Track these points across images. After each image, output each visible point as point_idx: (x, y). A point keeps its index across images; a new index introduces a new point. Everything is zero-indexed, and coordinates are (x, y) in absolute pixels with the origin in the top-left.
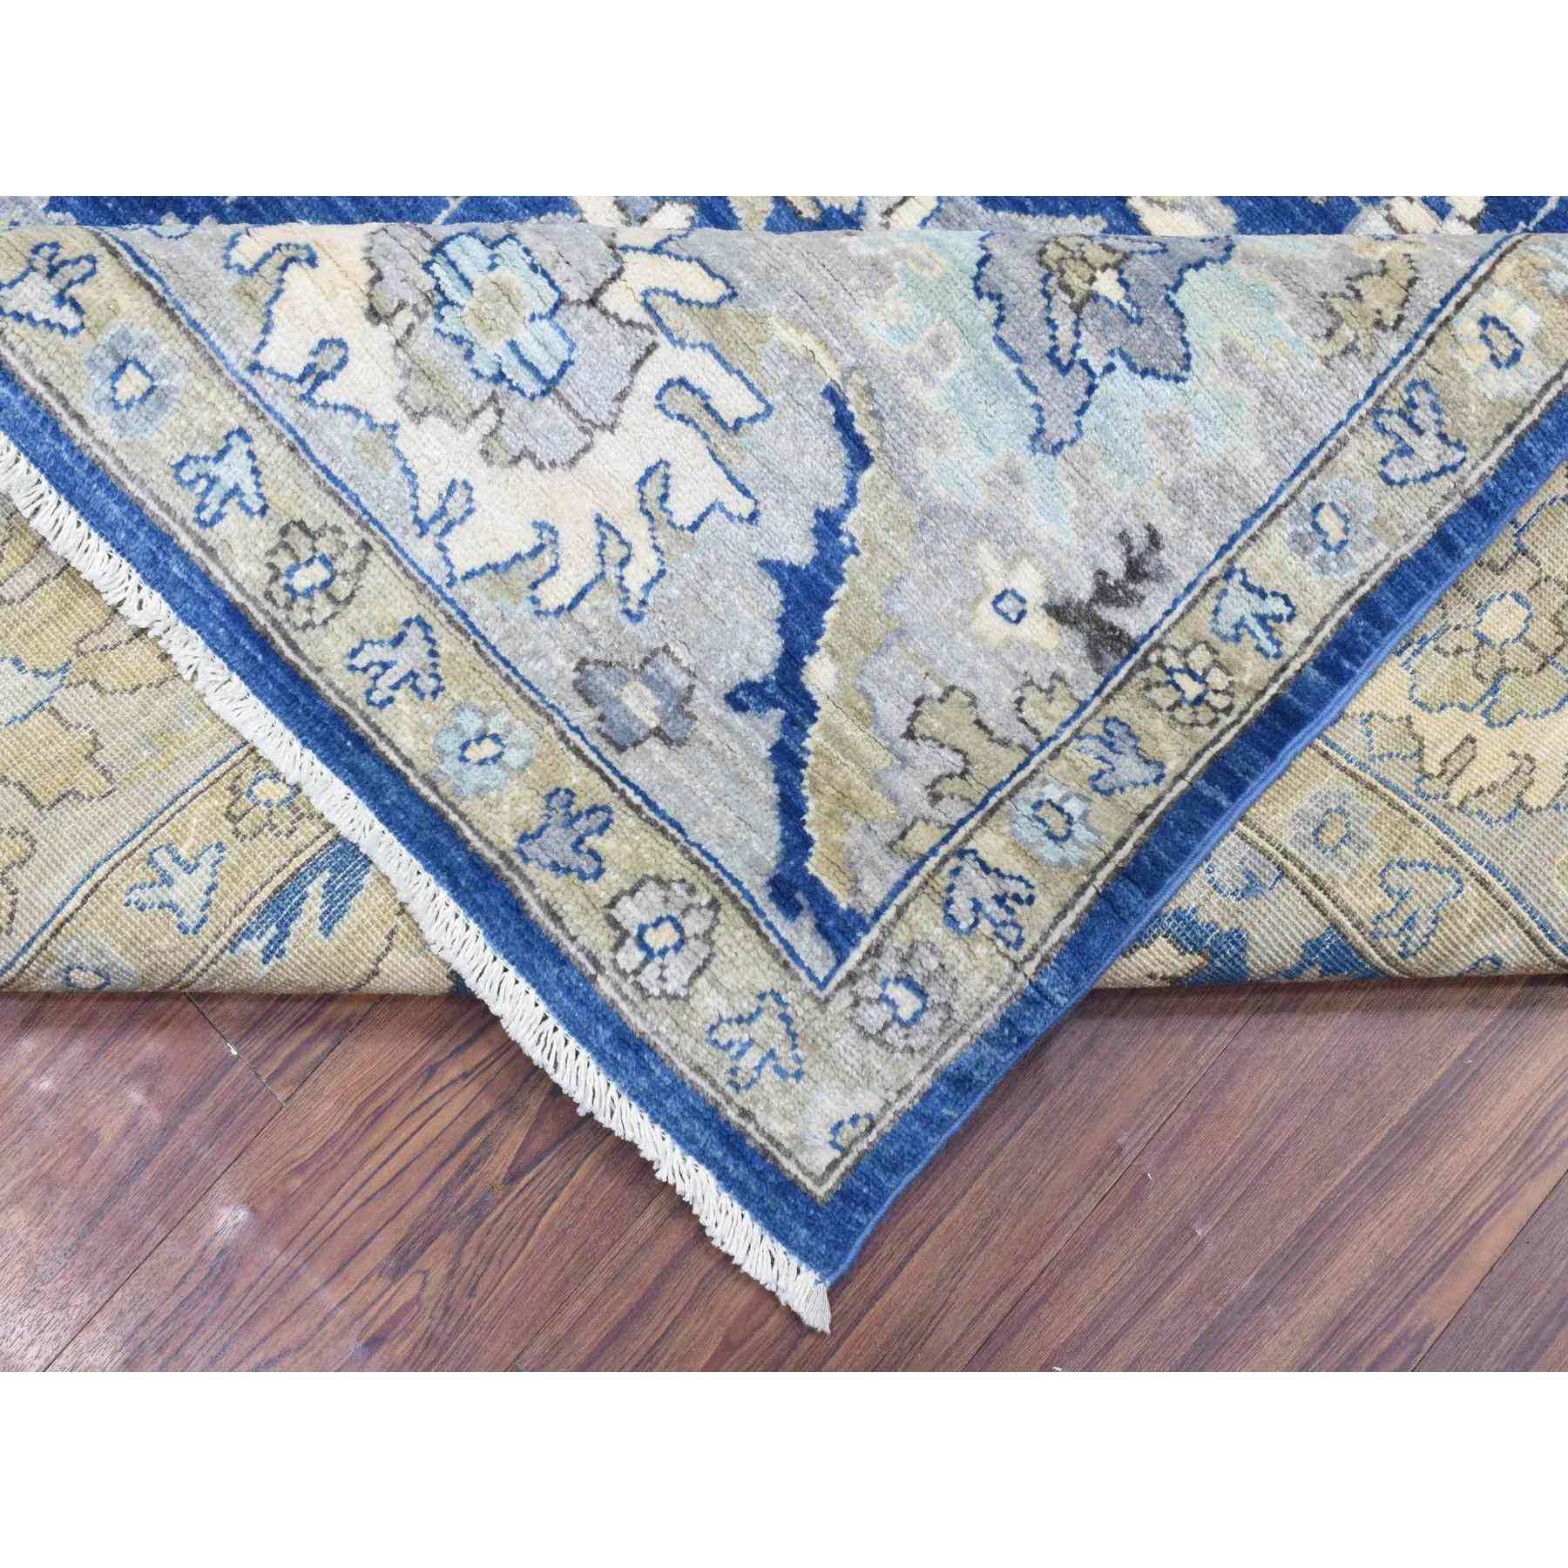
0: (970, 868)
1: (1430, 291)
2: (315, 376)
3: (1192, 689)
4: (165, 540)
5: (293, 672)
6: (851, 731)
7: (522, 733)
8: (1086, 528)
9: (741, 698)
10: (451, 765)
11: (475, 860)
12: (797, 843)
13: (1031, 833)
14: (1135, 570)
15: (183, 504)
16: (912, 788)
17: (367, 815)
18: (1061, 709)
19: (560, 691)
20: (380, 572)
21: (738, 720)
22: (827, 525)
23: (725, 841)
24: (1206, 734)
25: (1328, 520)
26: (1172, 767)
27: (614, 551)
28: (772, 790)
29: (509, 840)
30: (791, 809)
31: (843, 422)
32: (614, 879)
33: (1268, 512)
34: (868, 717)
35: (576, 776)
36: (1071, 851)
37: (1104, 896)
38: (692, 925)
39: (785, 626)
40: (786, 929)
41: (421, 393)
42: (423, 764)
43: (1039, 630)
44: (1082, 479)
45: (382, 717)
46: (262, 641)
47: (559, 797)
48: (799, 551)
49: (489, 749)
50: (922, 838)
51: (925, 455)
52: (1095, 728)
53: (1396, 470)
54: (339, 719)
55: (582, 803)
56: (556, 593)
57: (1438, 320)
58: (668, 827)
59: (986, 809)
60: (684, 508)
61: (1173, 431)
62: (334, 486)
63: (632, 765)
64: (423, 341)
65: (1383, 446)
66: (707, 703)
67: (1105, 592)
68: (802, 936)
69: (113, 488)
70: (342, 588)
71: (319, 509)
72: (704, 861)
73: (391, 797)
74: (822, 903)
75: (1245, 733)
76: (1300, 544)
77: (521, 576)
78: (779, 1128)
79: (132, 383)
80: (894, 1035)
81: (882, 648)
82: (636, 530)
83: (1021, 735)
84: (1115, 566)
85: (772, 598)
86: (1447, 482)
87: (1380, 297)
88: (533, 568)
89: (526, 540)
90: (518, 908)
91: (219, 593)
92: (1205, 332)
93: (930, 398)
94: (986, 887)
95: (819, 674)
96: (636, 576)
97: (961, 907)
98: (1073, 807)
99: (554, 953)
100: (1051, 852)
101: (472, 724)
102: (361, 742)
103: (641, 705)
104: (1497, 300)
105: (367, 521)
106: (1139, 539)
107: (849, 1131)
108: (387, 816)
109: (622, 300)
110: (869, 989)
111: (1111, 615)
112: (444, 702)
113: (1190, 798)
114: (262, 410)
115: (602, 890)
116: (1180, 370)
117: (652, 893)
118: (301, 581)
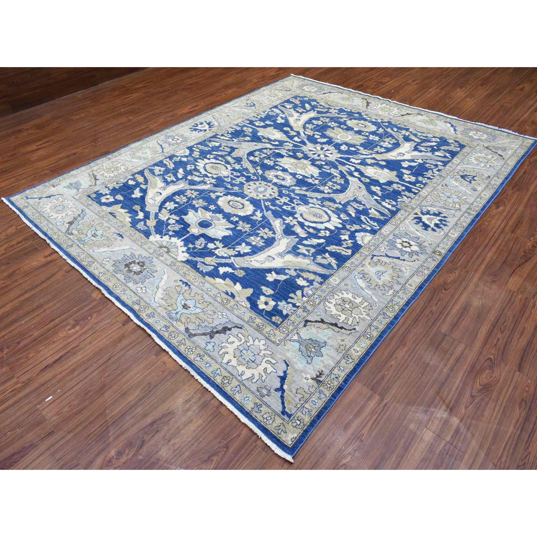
0: (305, 409)
1: (348, 347)
2: (228, 363)
3: (329, 386)
4: (210, 379)
5: (224, 392)
6: (289, 393)
7: (251, 396)
8: (314, 370)
9: (277, 390)
10: (243, 401)
11: (246, 412)
12: (284, 407)
13: (311, 404)
14: (320, 374)
15: (212, 375)
16: (297, 399)
17: (233, 407)
18: (314, 389)
19: (255, 391)
20: (234, 380)
21: (276, 393)
22: (285, 372)
23: (276, 408)
24: (331, 391)
25: (341, 368)
26: (328, 395)
27: (261, 376)
28: (281, 401)
29: (250, 409)
30: (283, 403)
31: (286, 363)
32: (263, 413)
33: (335, 367)
34: (291, 391)
35: (257, 401)
36: (316, 406)
37: (321, 410)
38: (272, 417)
39: (281, 382)
40: (283, 417)
41: (239, 363)
42: (240, 401)
43: (310, 381)
44: (313, 366)
45: (235, 396)
46: (221, 389)
47: (256, 404)
48: (282, 374)
49: (247, 399)
50: (299, 406)
51: (295, 365)
52: (318, 391)
53: (347, 362)
54: (230, 397)
55: (258, 404)
56: (254, 380)
57: (349, 349)
58: (268, 406)
59: (306, 402)
60: (269, 372)
61: (322, 362)
62: (229, 372)
63: (264, 399)
64: (240, 359)
65: (345, 361)
66: (272, 391)
67: (317, 376)
68: (286, 417)
69: (204, 374)
70: (230, 382)
71: (227, 375)
72: (273, 410)
73: (236, 405)
74: (287, 414)
75: (336, 391)
76: (339, 370)
77: (250, 380)
78: (284, 439)
79: (208, 365)
80: (297, 426)
81: (292, 384)
82: (263, 374)
83: (309, 392)
84: (318, 374)
85: (279, 380)
86: (353, 363)
87: (342, 348)
88: (252, 378)
89: (251, 376)
90: (252, 416)
91: (215, 383)
92: (324, 353)
93: (295, 360)
94: (307, 410)
95: (285, 387)
96: (263, 378)
97: (304, 412)
98: (316, 401)
99: (256, 421)
100: (314, 406)
101: (245, 396)
102: (232, 399)
103: (265, 392)
104: (355, 348)
105: (232, 375)
106: (321, 371)
107: (293, 440)
108: (236, 407)
109: (261, 354)
110: (293, 421)
111: (318, 379)
112: (242, 394)
113: (330, 399)
114: (222, 366)
115: (261, 414)
116: (322, 356)
117: (268, 414)
118: (225, 382)
